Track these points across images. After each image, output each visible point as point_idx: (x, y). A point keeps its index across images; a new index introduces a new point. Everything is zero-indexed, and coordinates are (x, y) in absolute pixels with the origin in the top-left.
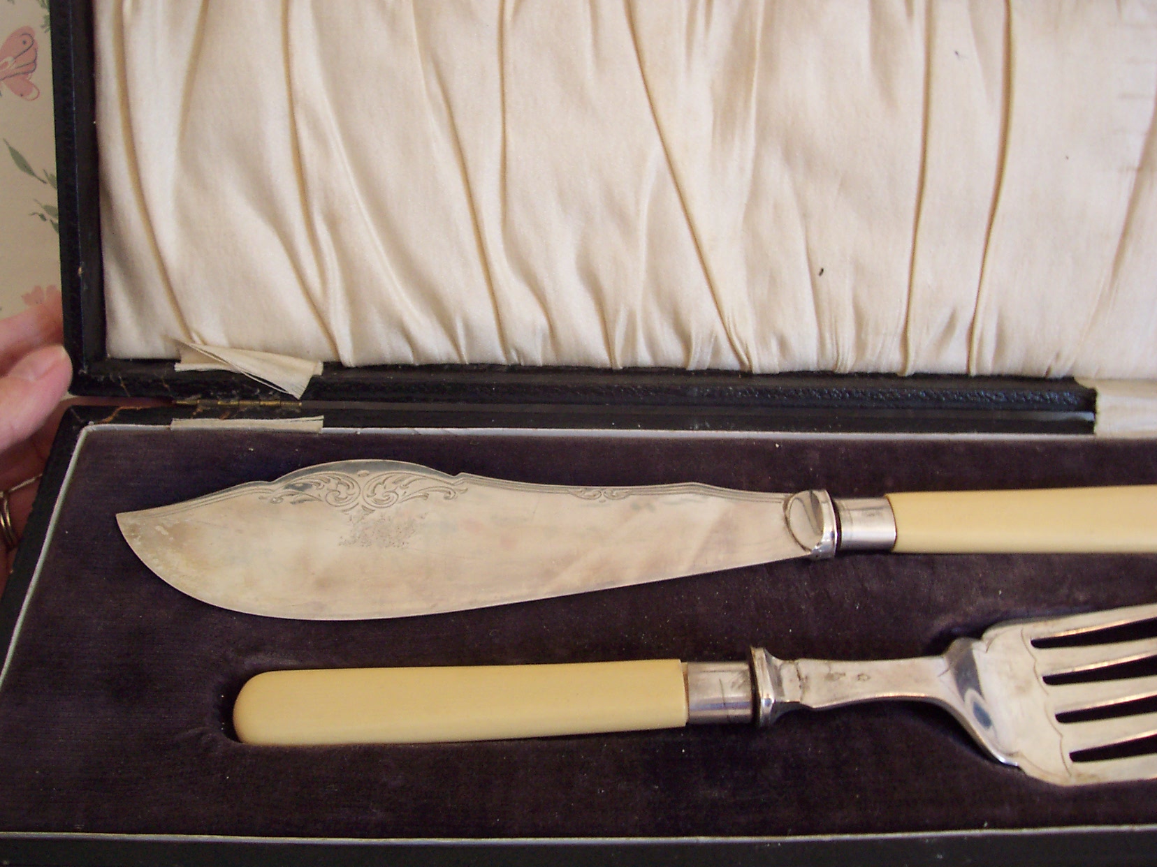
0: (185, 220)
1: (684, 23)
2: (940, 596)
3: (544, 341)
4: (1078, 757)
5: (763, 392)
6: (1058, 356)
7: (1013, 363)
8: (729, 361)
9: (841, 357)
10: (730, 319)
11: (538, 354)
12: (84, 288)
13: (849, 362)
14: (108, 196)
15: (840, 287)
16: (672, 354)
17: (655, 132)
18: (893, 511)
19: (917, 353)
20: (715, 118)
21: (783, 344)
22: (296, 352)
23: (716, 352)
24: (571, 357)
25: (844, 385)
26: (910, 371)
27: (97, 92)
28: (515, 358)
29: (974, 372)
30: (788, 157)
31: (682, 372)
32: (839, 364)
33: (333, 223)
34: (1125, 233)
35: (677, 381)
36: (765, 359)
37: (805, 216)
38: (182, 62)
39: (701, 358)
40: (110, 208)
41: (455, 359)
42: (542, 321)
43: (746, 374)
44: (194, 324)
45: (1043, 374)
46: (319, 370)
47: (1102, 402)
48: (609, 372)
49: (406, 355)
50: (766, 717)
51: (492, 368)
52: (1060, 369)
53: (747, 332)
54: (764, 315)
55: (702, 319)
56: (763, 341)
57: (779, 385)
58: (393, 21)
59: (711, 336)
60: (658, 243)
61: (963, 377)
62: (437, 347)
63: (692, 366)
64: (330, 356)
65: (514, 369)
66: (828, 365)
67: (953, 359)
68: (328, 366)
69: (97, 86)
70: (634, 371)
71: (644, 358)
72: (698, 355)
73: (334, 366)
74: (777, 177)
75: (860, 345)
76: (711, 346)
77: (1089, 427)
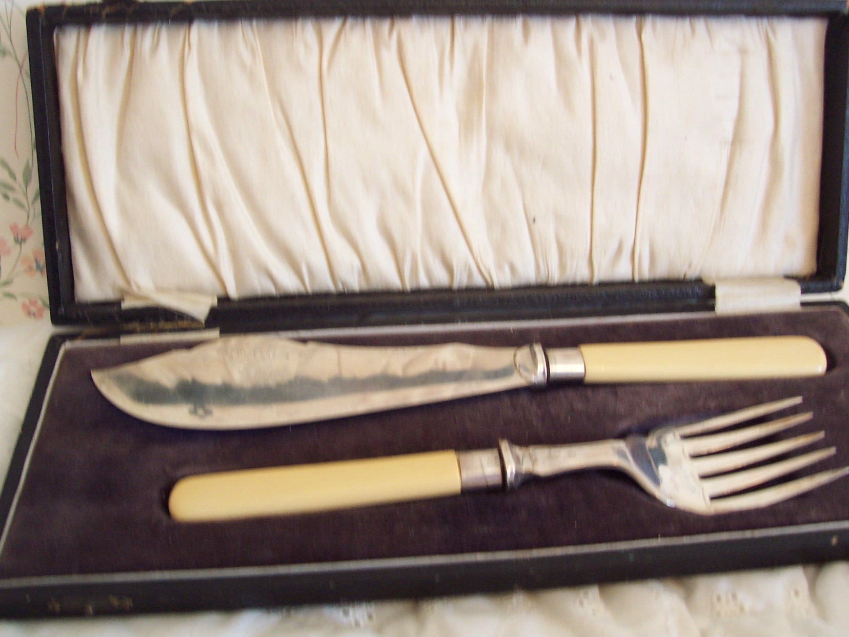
0: (124, 210)
1: (436, 67)
2: (621, 408)
3: (359, 276)
4: (714, 498)
5: (501, 300)
6: (690, 265)
7: (662, 271)
8: (478, 281)
9: (550, 275)
10: (478, 254)
11: (355, 283)
12: (60, 258)
13: (556, 277)
14: (72, 197)
15: (547, 230)
16: (441, 278)
17: (422, 137)
18: (583, 357)
19: (599, 270)
20: (460, 127)
21: (513, 269)
22: (198, 290)
23: (470, 275)
24: (377, 283)
25: (553, 292)
26: (596, 280)
27: (62, 130)
28: (341, 287)
29: (637, 279)
30: (508, 148)
31: (449, 290)
32: (550, 278)
33: (220, 208)
34: (727, 183)
35: (446, 296)
36: (502, 279)
37: (521, 185)
38: (116, 109)
39: (461, 280)
40: (74, 202)
41: (302, 289)
42: (357, 263)
43: (490, 289)
44: (132, 275)
45: (682, 276)
46: (215, 302)
47: (719, 292)
48: (402, 293)
49: (271, 289)
50: (511, 483)
51: (327, 295)
52: (692, 274)
53: (489, 261)
54: (499, 250)
55: (460, 255)
56: (500, 267)
57: (512, 294)
58: (251, 76)
59: (466, 265)
60: (428, 209)
61: (631, 283)
62: (290, 283)
63: (456, 285)
64: (221, 292)
65: (341, 295)
66: (542, 279)
67: (623, 271)
68: (220, 300)
69: (62, 126)
70: (418, 292)
71: (424, 282)
72: (458, 277)
73: (224, 300)
74: (502, 161)
75: (562, 266)
76: (467, 272)
77: (712, 308)
